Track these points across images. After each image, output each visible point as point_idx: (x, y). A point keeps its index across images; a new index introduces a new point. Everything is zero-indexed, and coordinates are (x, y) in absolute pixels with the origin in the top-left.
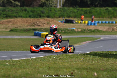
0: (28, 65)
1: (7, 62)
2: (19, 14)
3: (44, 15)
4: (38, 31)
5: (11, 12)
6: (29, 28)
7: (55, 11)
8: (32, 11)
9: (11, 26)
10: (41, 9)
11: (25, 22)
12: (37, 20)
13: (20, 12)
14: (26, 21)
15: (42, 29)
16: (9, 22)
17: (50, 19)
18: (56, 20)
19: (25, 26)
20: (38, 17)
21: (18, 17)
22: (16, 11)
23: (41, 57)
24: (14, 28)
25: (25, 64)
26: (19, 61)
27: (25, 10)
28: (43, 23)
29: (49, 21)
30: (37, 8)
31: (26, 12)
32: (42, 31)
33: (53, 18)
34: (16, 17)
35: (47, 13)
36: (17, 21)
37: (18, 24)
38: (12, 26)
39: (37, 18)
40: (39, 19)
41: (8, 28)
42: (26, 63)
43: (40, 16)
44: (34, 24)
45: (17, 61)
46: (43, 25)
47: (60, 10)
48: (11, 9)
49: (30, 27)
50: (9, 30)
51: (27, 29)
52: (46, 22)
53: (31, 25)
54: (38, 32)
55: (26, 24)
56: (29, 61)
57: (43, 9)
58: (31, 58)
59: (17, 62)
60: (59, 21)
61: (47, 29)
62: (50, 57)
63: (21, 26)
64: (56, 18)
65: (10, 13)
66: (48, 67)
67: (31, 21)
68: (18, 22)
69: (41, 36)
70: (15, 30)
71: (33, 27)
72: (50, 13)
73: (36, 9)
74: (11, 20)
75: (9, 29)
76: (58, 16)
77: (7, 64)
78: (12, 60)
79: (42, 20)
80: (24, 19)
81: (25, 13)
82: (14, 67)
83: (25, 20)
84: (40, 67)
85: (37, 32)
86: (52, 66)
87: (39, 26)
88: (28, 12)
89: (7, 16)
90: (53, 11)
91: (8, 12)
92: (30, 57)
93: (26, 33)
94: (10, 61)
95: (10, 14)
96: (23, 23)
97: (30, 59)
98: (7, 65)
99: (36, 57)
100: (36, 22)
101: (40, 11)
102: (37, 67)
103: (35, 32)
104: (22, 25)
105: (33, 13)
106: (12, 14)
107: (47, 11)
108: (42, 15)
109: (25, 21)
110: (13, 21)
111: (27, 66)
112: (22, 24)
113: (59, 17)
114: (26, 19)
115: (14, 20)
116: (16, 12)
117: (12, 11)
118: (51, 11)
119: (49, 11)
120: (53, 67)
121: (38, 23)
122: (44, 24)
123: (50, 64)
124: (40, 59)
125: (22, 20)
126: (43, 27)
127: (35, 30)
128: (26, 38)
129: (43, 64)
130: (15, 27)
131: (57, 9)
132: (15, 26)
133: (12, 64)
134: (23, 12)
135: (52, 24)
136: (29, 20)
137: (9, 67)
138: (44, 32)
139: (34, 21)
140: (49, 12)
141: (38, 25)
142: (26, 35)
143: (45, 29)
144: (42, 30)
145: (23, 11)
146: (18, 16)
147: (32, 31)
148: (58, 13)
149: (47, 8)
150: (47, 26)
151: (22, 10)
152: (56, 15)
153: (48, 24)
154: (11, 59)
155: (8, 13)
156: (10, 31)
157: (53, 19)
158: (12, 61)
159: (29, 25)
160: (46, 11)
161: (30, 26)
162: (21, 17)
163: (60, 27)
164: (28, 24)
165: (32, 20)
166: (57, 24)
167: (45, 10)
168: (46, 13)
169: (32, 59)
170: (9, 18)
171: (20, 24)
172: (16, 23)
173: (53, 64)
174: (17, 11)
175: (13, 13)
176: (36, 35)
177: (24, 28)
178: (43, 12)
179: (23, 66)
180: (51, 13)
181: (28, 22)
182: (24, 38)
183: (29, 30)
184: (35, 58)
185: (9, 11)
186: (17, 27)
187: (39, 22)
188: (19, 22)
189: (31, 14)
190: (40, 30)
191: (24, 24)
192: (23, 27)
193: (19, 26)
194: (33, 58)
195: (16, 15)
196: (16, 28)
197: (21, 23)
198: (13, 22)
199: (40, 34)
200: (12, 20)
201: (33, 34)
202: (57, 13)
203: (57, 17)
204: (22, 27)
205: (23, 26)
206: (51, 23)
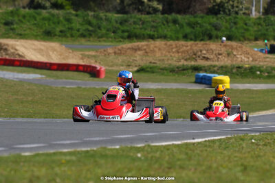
0: (190, 159)
1: (139, 152)
2: (160, 30)
3: (219, 34)
4: (206, 71)
5: (141, 26)
6: (183, 65)
7: (246, 24)
8: (191, 25)
9: (140, 59)
10: (213, 19)
11: (174, 50)
12: (203, 44)
13: (163, 26)
14: (177, 47)
15: (214, 66)
16: (136, 50)
17: (234, 44)
18: (247, 46)
19: (175, 60)
20: (206, 38)
21: (158, 38)
22: (152, 23)
23: (220, 139)
24: (148, 64)
25: (183, 156)
26: (167, 148)
27: (175, 22)
28: (217, 52)
29: (232, 48)
30: (202, 17)
31: (177, 25)
32: (214, 72)
33: (240, 40)
34: (152, 37)
35: (226, 28)
36: (155, 47)
37: (158, 54)
38: (142, 60)
39: (202, 40)
40: (208, 42)
41: (133, 64)
42: (187, 154)
43: (210, 37)
44: (195, 54)
45: (162, 149)
46: (216, 58)
47: (258, 21)
48: (140, 19)
49: (186, 63)
50: (136, 69)
51: (178, 68)
52: (223, 50)
53: (188, 57)
54: (205, 74)
55: (177, 55)
56: (191, 150)
57: (217, 19)
58: (196, 141)
59: (162, 151)
60: (256, 49)
61: (226, 67)
62: (243, 140)
63: (163, 60)
64: (246, 42)
65: (137, 29)
66: (242, 165)
67: (189, 47)
68: (157, 50)
69: (213, 85)
70: (151, 68)
71: (193, 63)
72: (233, 29)
73: (199, 20)
74: (140, 46)
75: (136, 66)
76: (253, 38)
77: (139, 155)
78: (149, 146)
79: (213, 46)
80: (171, 42)
81: (173, 27)
82: (156, 166)
83: (174, 46)
84: (222, 166)
85: (202, 74)
86: (252, 164)
87: (207, 59)
88: (182, 26)
89: (131, 36)
90: (241, 24)
91: (134, 26)
92: (193, 139)
93: (177, 75)
94: (144, 147)
95: (138, 32)
96: (169, 52)
97: (194, 144)
98: (139, 159)
99: (207, 139)
100: (201, 51)
101: (210, 24)
102: (215, 165)
103: (197, 73)
104: (166, 58)
105: (193, 28)
106: (143, 32)
107: (228, 25)
108: (214, 33)
109: (172, 48)
110: (145, 47)
111: (187, 163)
112: (165, 56)
113: (256, 39)
114: (177, 42)
115: (147, 45)
116: (153, 27)
117: (143, 23)
118: (235, 23)
119: (232, 24)
120: (253, 166)
121: (204, 52)
122: (220, 57)
123: (245, 158)
124: (218, 143)
125: (166, 44)
126: (216, 63)
127: (196, 69)
128: (177, 89)
129: (227, 158)
130: (151, 63)
131: (250, 20)
132: (151, 59)
133: (150, 156)
134: (169, 26)
135: (238, 56)
136: (183, 46)
137: (146, 164)
138: (219, 74)
139: (195, 48)
140: (231, 27)
141: (204, 57)
142: (176, 81)
143: (222, 67)
144: (216, 69)
145: (171, 24)
146: (156, 36)
147: (190, 71)
148: (253, 29)
149: (228, 18)
150: (226, 59)
151: (167, 22)
152: (247, 35)
153: (228, 55)
154: (146, 144)
155: (134, 28)
156: (138, 71)
157: (240, 45)
158: (149, 150)
159: (183, 58)
160: (224, 23)
161: (186, 60)
162: (165, 37)
163: (257, 62)
164: (180, 54)
165: (191, 46)
166: (251, 56)
167: (222, 21)
168: (223, 28)
169: (199, 143)
170: (135, 40)
171: (162, 54)
172: (153, 51)
173: (252, 157)
174: (155, 24)
175: (145, 29)
176: (200, 81)
177: (170, 64)
178: (216, 28)
179: (179, 163)
180: (236, 28)
181: (181, 50)
182: (171, 89)
183: (184, 70)
184: (206, 141)
185: (135, 23)
186: (153, 61)
187: (207, 51)
188: (159, 49)
189: (188, 30)
190: (210, 69)
191: (171, 56)
192: (170, 62)
193: (160, 60)
194: (200, 140)
195: (152, 33)
196: (152, 65)
197: (163, 52)
198: (145, 50)
199: (210, 79)
200: (143, 46)
201: (194, 79)
202: (250, 28)
203: (249, 40)
204: (166, 62)
205: (168, 59)
206: (235, 53)
